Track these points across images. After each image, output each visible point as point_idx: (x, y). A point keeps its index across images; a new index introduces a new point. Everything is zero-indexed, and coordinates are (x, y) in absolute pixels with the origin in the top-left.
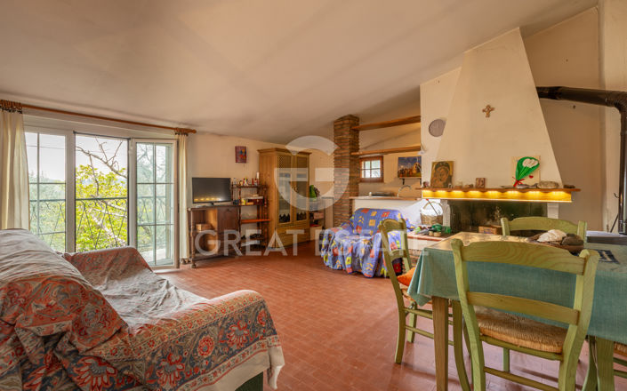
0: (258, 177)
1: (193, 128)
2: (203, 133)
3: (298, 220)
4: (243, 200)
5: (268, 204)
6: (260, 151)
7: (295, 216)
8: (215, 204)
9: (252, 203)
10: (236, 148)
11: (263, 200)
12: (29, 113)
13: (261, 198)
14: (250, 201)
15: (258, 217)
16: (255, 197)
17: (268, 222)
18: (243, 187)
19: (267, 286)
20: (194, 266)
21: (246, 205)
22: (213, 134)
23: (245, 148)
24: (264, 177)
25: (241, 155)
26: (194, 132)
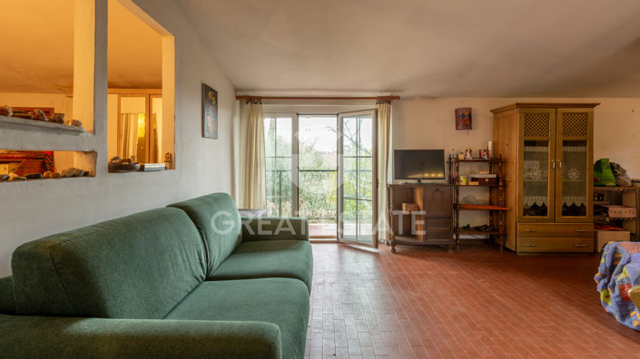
0: (490, 148)
1: (396, 94)
2: (411, 98)
3: (563, 214)
4: (462, 178)
5: (505, 186)
6: (494, 112)
7: (559, 210)
8: (423, 181)
9: (477, 183)
10: (457, 111)
11: (497, 179)
12: (266, 103)
13: (494, 176)
14: (473, 180)
15: (491, 203)
16: (484, 174)
17: (505, 212)
18: (465, 161)
19: (462, 310)
20: (394, 251)
21: (467, 185)
22: (424, 97)
23: (470, 109)
24: (500, 147)
25: (465, 120)
26: (398, 98)
